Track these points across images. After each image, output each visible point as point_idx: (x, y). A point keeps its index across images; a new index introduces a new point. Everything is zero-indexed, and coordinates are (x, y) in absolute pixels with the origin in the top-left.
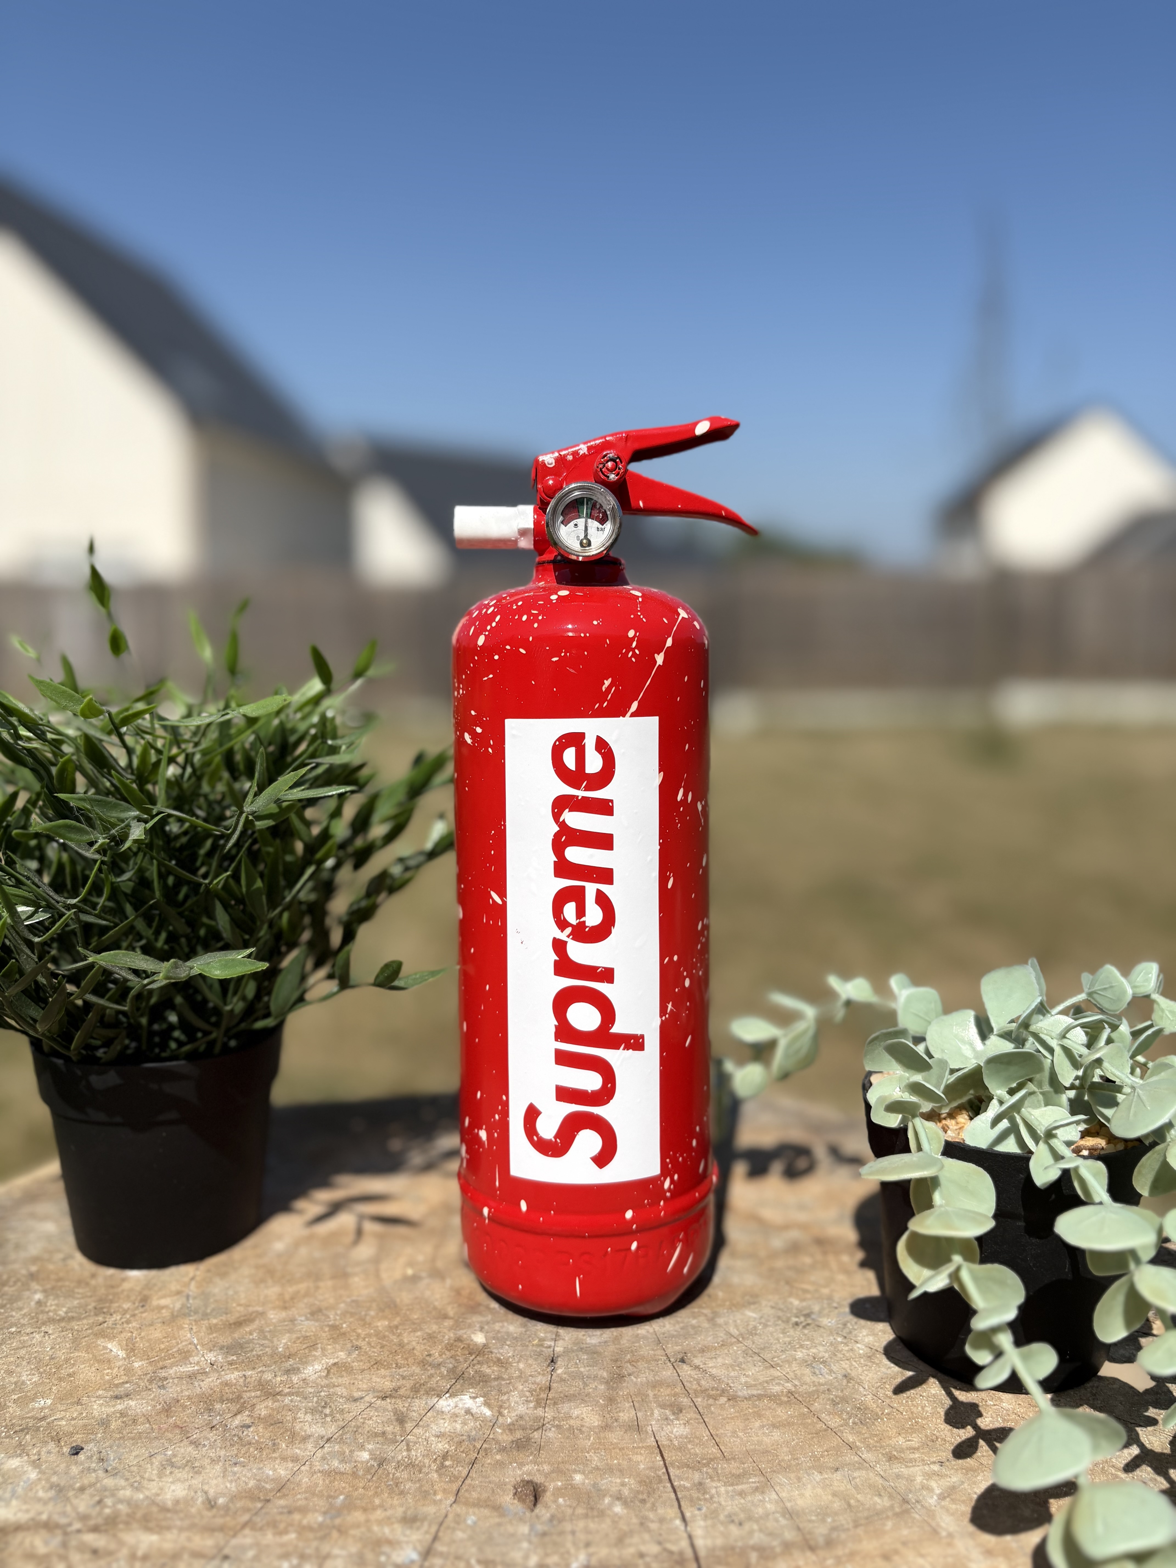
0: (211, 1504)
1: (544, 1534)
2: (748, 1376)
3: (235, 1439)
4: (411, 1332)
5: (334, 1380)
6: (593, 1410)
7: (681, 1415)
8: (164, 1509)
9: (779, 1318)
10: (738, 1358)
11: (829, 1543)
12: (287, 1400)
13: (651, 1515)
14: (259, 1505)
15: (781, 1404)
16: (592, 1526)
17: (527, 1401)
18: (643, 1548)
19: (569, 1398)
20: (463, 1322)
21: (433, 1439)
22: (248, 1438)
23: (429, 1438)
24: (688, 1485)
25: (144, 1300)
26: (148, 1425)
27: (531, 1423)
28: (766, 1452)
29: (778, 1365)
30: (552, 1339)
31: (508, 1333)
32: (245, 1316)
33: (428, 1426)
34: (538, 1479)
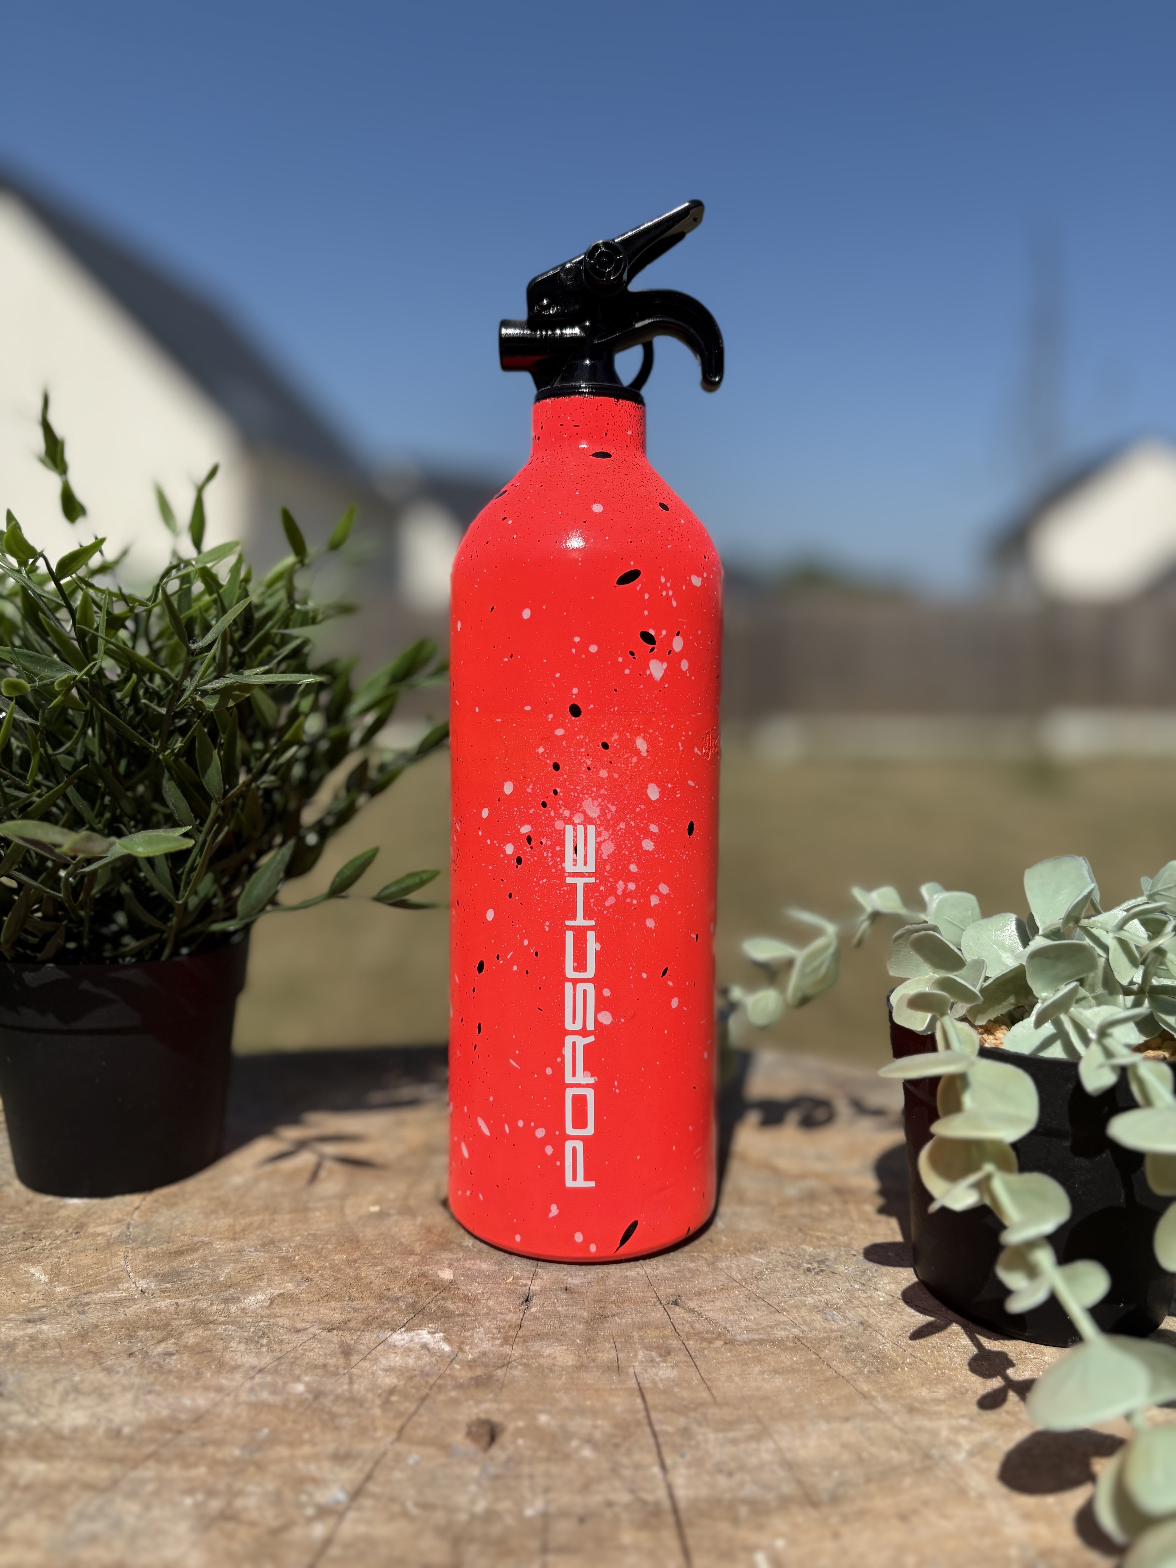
0: (115, 1434)
1: (496, 1478)
2: (749, 1320)
3: (155, 1366)
4: (371, 1266)
5: (277, 1310)
6: (568, 1349)
7: (669, 1357)
8: (59, 1437)
9: (789, 1264)
10: (740, 1302)
11: (835, 1499)
12: (220, 1330)
13: (625, 1461)
14: (168, 1436)
15: (786, 1349)
16: (554, 1469)
17: (492, 1338)
18: (613, 1497)
19: (541, 1336)
20: (430, 1258)
21: (381, 1372)
22: (170, 1366)
23: (376, 1371)
24: (670, 1429)
25: (80, 1228)
26: (58, 1350)
27: (495, 1360)
28: (765, 1398)
29: (785, 1310)
30: (529, 1278)
31: (480, 1271)
32: (188, 1245)
33: (376, 1359)
34: (497, 1418)
